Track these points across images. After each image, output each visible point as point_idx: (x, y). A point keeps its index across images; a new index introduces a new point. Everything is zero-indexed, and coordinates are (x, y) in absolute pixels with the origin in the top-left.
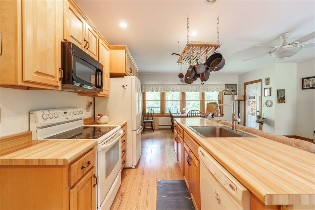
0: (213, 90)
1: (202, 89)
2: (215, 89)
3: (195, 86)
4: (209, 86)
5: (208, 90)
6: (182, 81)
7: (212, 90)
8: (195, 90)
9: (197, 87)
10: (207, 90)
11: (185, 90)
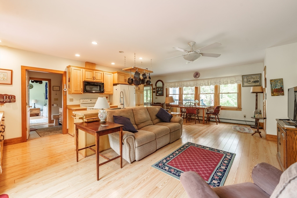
0: (227, 82)
1: (214, 82)
2: (229, 81)
3: (207, 80)
4: (222, 79)
5: (221, 83)
6: (195, 77)
7: (225, 82)
8: (207, 84)
9: (208, 82)
10: (219, 83)
11: (198, 85)
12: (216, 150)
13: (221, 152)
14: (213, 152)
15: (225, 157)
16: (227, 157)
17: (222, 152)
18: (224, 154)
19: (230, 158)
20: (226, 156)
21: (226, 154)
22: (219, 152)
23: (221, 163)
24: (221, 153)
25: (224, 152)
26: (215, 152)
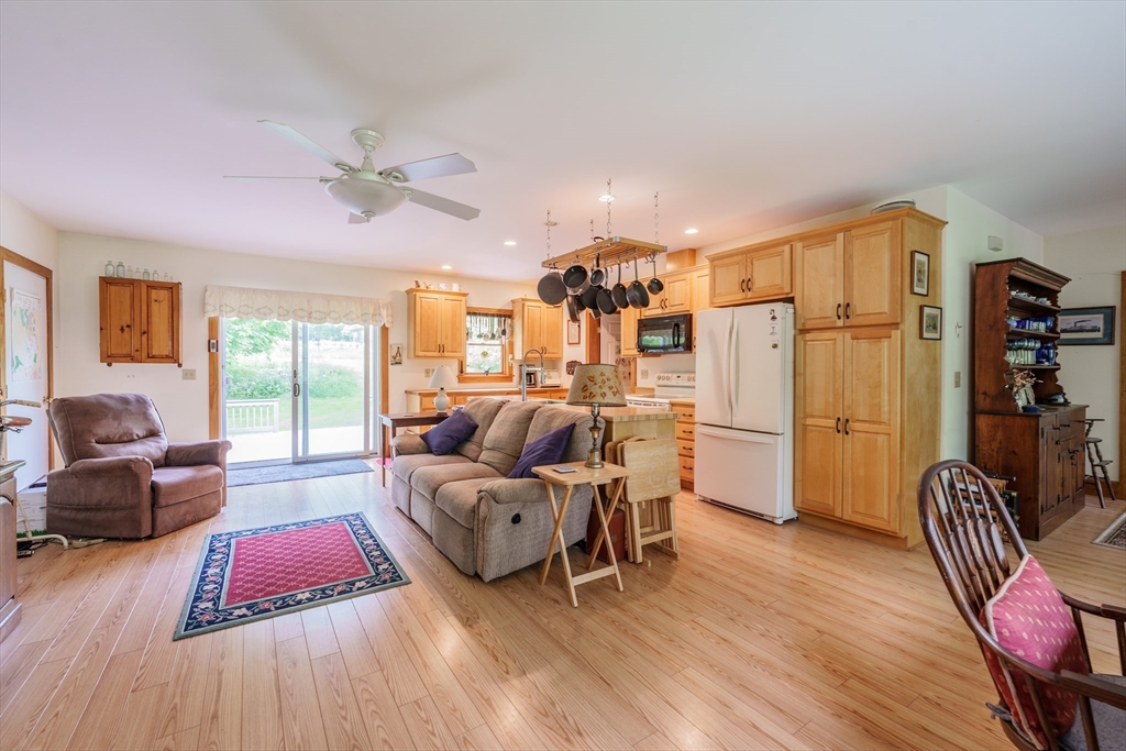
12: (266, 605)
13: (244, 611)
14: (270, 593)
15: (219, 598)
16: (210, 605)
17: (237, 612)
18: (225, 611)
19: (197, 607)
20: (214, 604)
21: (217, 611)
22: (249, 607)
23: (223, 577)
24: (240, 608)
25: (231, 614)
26: (262, 597)
